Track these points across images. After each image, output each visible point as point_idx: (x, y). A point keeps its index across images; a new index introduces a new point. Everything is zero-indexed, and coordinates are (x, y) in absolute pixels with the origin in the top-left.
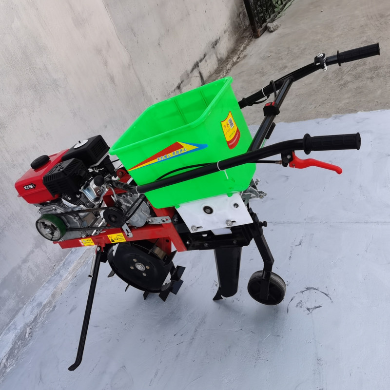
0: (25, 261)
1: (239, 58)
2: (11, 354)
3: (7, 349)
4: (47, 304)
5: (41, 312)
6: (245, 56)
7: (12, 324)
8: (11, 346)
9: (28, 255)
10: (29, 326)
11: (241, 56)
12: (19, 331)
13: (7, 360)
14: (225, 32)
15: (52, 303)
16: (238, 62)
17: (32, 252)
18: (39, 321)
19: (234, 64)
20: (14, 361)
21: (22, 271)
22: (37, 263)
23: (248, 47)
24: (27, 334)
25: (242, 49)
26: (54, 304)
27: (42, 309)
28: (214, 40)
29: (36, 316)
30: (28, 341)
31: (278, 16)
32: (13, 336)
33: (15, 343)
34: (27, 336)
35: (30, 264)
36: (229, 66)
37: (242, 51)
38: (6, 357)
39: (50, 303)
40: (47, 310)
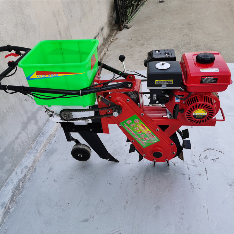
0: (17, 138)
1: (113, 39)
2: (12, 200)
3: (9, 196)
4: (31, 167)
5: (28, 172)
6: (116, 39)
7: (9, 180)
8: (12, 194)
9: (18, 135)
10: (22, 181)
11: (114, 38)
12: (15, 184)
13: (10, 203)
14: (106, 25)
15: (33, 167)
16: (113, 41)
17: (20, 133)
18: (27, 178)
19: (111, 42)
20: (14, 204)
21: (15, 144)
22: (22, 140)
23: (116, 35)
24: (21, 186)
25: (114, 35)
26: (34, 167)
27: (28, 170)
28: (102, 27)
29: (25, 175)
30: (21, 191)
31: (129, 22)
32: (12, 188)
33: (14, 192)
34: (20, 188)
35: (19, 141)
36: (109, 42)
37: (114, 36)
38: (9, 201)
39: (32, 166)
40: (31, 171)
